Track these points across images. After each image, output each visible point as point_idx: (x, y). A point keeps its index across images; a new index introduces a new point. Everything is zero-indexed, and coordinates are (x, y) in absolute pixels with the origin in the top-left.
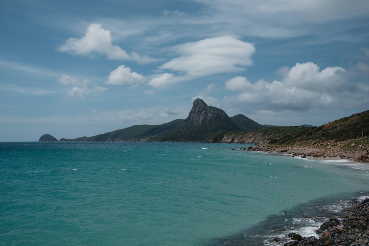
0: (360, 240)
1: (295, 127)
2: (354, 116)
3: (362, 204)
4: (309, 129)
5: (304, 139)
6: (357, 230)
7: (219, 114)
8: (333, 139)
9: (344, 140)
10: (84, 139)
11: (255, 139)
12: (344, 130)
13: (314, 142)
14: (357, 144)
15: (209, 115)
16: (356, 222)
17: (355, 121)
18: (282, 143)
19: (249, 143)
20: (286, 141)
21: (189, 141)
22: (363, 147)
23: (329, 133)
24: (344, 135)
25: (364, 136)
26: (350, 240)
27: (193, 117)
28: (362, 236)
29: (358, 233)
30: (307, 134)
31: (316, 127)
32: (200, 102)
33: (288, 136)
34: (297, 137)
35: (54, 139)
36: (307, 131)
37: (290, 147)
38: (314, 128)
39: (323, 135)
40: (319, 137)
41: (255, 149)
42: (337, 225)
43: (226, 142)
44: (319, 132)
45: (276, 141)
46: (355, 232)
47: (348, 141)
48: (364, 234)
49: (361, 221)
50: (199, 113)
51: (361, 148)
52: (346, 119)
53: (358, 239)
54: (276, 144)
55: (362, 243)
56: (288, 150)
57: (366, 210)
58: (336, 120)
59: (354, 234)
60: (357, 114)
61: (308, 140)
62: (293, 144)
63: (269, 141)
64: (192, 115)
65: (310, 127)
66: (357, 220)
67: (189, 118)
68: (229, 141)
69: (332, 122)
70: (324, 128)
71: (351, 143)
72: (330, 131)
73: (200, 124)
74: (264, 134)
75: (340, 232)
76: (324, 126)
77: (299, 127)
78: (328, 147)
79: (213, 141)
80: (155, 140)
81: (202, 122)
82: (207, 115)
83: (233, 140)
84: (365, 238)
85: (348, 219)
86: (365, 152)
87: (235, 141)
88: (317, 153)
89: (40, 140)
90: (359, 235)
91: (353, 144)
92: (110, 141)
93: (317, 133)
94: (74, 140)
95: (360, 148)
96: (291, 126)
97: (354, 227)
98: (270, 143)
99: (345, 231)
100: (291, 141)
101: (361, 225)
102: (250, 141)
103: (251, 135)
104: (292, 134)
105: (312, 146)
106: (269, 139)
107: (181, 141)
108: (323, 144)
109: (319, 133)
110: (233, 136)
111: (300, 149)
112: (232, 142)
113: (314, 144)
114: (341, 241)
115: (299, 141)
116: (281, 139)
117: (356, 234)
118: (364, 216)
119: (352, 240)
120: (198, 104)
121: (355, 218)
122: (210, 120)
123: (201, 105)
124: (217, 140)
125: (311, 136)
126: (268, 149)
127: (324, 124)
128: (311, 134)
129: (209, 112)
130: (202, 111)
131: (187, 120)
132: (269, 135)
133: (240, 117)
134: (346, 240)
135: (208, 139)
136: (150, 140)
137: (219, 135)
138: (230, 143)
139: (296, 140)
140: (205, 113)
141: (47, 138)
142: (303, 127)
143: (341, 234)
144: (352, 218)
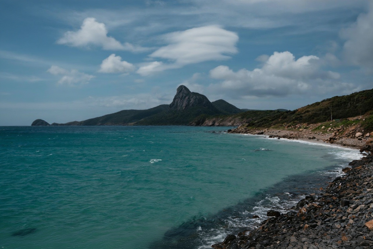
0: (335, 215)
1: (271, 111)
2: (326, 101)
3: (334, 182)
4: (284, 113)
5: (279, 122)
6: (331, 206)
7: (201, 99)
8: (305, 122)
9: (315, 122)
10: (75, 123)
11: (234, 122)
12: (315, 114)
13: (288, 125)
14: (327, 126)
15: (192, 100)
16: (330, 198)
17: (326, 106)
18: (259, 126)
19: (229, 126)
20: (263, 124)
21: (174, 124)
22: (332, 129)
23: (301, 117)
24: (315, 118)
25: (333, 120)
26: (325, 215)
27: (177, 102)
28: (336, 211)
29: (332, 208)
30: (282, 118)
31: (290, 111)
32: (184, 89)
33: (265, 120)
34: (273, 120)
35: (46, 124)
36: (282, 115)
37: (266, 129)
38: (288, 112)
39: (296, 119)
40: (293, 120)
41: (233, 132)
42: (312, 202)
43: (208, 126)
44: (293, 115)
45: (253, 124)
46: (330, 207)
47: (319, 124)
48: (338, 209)
49: (334, 198)
50: (182, 98)
51: (331, 130)
52: (317, 104)
53: (332, 214)
54: (254, 127)
55: (336, 217)
56: (264, 132)
57: (338, 187)
58: (309, 105)
59: (329, 210)
60: (327, 99)
61: (283, 123)
62: (269, 127)
63: (247, 124)
64: (176, 101)
65: (284, 111)
66: (330, 197)
67: (173, 104)
68: (211, 124)
69: (305, 107)
70: (297, 113)
71: (322, 126)
72: (303, 115)
73: (183, 109)
74: (243, 118)
75: (315, 209)
76: (297, 110)
77: (274, 111)
78: (301, 130)
79: (195, 124)
80: (142, 123)
81: (186, 107)
82: (190, 100)
83: (214, 123)
84: (339, 213)
85: (323, 196)
86: (333, 134)
87: (217, 124)
88: (291, 135)
89: (33, 125)
90: (333, 210)
91: (323, 127)
92: (100, 125)
93: (291, 116)
94: (65, 124)
95: (329, 131)
96: (268, 110)
97: (328, 203)
98: (247, 126)
99: (320, 208)
100: (267, 124)
101: (334, 201)
102: (230, 124)
103: (231, 118)
104: (268, 118)
105: (286, 128)
106: (247, 122)
107: (166, 125)
108: (296, 127)
109: (293, 117)
110: (214, 119)
111: (275, 132)
112: (213, 125)
113: (289, 126)
114: (318, 217)
115: (274, 124)
116: (258, 123)
117: (331, 210)
118: (337, 192)
119: (327, 215)
120: (181, 90)
121: (328, 194)
122: (193, 105)
123: (185, 91)
124: (199, 123)
125: (286, 120)
126: (246, 131)
127: (297, 108)
128: (286, 118)
129: (192, 97)
130: (185, 97)
131: (172, 105)
132: (247, 119)
133: (221, 102)
134: (322, 215)
135: (191, 122)
136: (137, 124)
137: (201, 119)
138: (211, 126)
139: (272, 123)
140: (189, 98)
141: (39, 123)
142: (278, 111)
143: (316, 210)
144: (326, 195)
